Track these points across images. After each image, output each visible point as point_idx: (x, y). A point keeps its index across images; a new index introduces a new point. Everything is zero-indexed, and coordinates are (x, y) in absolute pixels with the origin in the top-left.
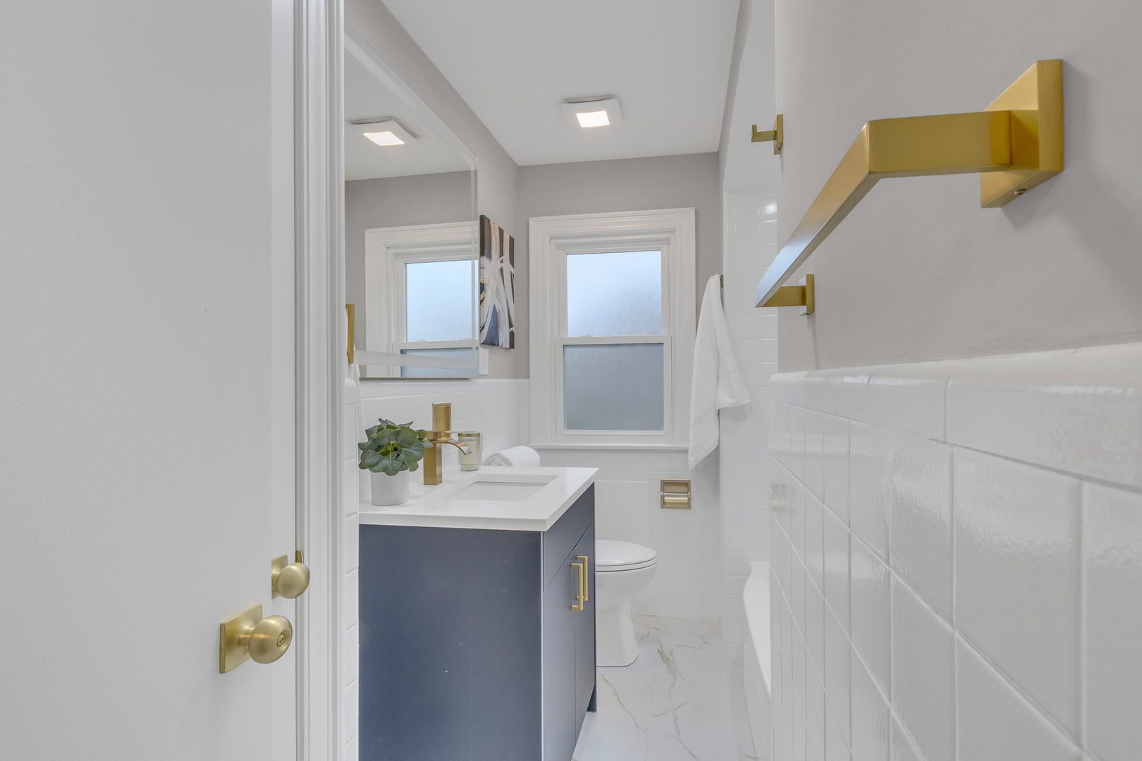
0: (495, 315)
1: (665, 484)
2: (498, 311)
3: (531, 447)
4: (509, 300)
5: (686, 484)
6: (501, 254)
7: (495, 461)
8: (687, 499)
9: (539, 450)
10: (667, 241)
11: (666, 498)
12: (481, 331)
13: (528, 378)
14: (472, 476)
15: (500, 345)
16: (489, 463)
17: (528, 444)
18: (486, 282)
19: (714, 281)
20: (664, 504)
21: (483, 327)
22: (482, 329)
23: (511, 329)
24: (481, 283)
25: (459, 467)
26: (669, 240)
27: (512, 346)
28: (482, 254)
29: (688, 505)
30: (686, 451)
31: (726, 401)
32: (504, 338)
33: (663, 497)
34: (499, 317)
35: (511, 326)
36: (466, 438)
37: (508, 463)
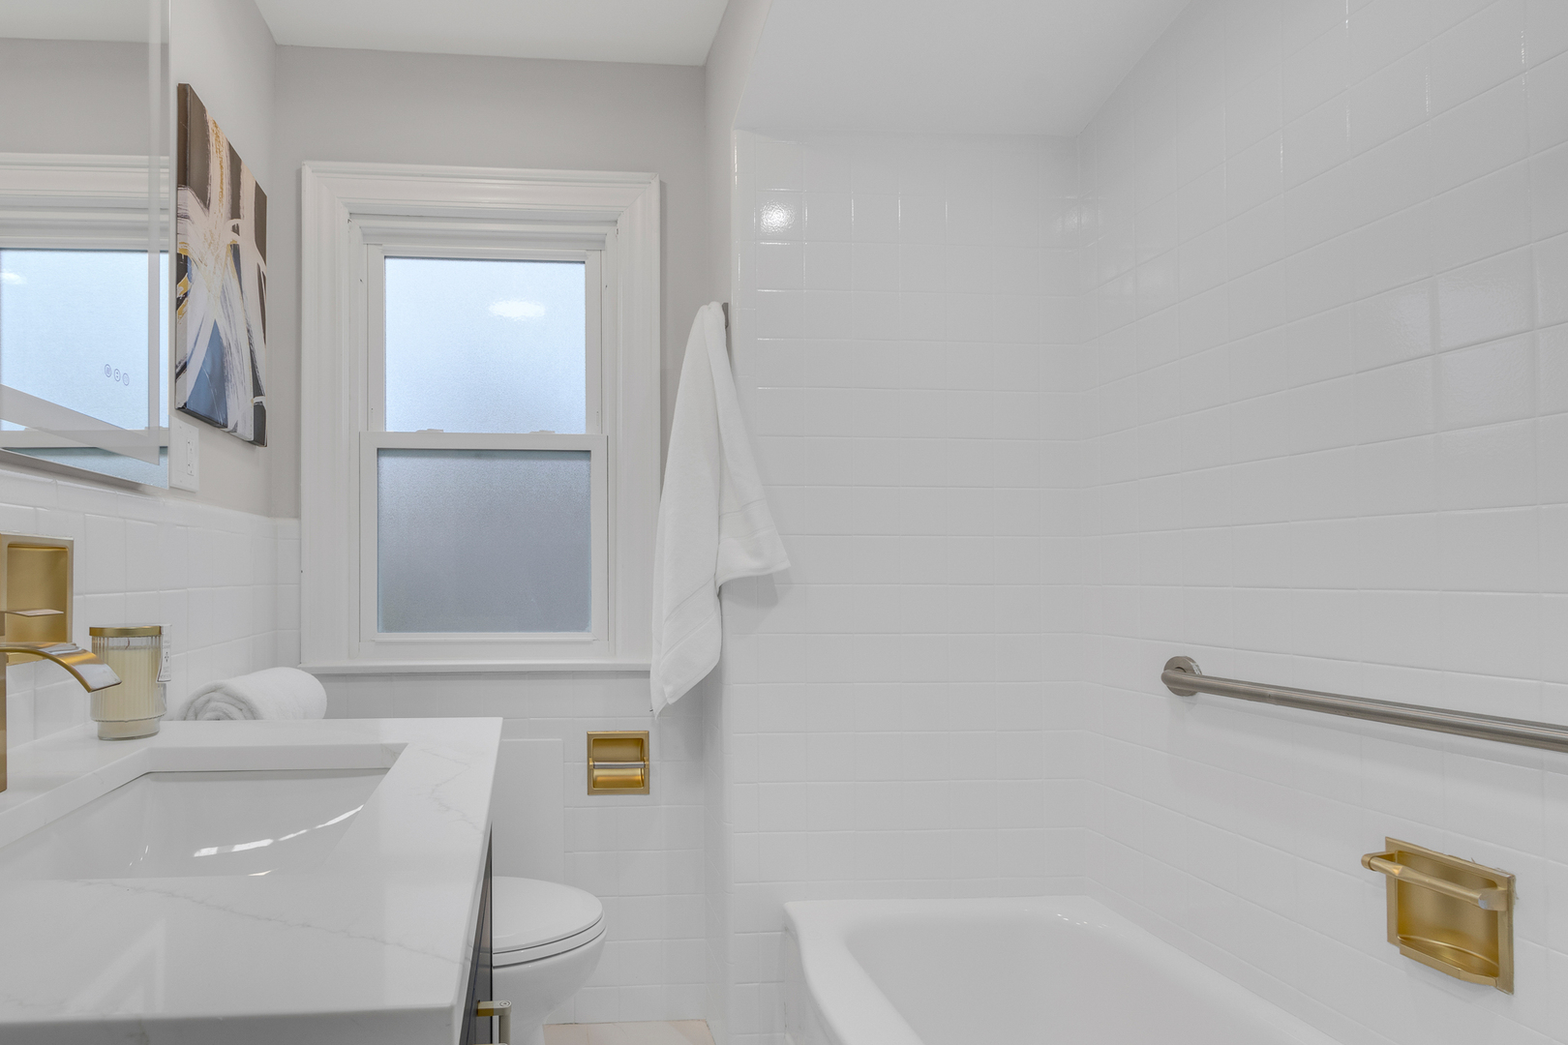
0: (218, 349)
1: (597, 742)
2: (225, 343)
3: (304, 669)
4: (253, 329)
5: (639, 743)
6: (235, 212)
7: (213, 704)
8: (639, 771)
9: (324, 676)
10: (599, 244)
11: (597, 772)
12: (178, 375)
13: (297, 516)
14: (130, 755)
15: (231, 426)
16: (193, 711)
17: (297, 662)
18: (193, 255)
19: (709, 317)
20: (595, 786)
21: (184, 367)
22: (181, 370)
23: (258, 399)
24: (179, 256)
25: (94, 727)
26: (604, 242)
27: (260, 439)
28: (183, 180)
29: (641, 786)
30: (645, 674)
31: (741, 563)
32: (239, 408)
33: (590, 770)
34: (229, 358)
35: (258, 391)
36: (123, 641)
37: (250, 712)
